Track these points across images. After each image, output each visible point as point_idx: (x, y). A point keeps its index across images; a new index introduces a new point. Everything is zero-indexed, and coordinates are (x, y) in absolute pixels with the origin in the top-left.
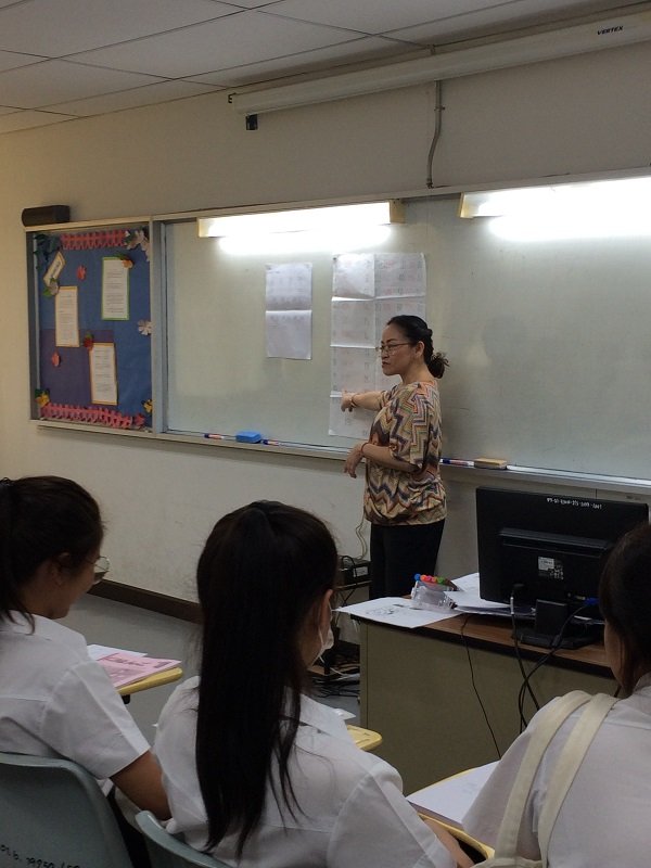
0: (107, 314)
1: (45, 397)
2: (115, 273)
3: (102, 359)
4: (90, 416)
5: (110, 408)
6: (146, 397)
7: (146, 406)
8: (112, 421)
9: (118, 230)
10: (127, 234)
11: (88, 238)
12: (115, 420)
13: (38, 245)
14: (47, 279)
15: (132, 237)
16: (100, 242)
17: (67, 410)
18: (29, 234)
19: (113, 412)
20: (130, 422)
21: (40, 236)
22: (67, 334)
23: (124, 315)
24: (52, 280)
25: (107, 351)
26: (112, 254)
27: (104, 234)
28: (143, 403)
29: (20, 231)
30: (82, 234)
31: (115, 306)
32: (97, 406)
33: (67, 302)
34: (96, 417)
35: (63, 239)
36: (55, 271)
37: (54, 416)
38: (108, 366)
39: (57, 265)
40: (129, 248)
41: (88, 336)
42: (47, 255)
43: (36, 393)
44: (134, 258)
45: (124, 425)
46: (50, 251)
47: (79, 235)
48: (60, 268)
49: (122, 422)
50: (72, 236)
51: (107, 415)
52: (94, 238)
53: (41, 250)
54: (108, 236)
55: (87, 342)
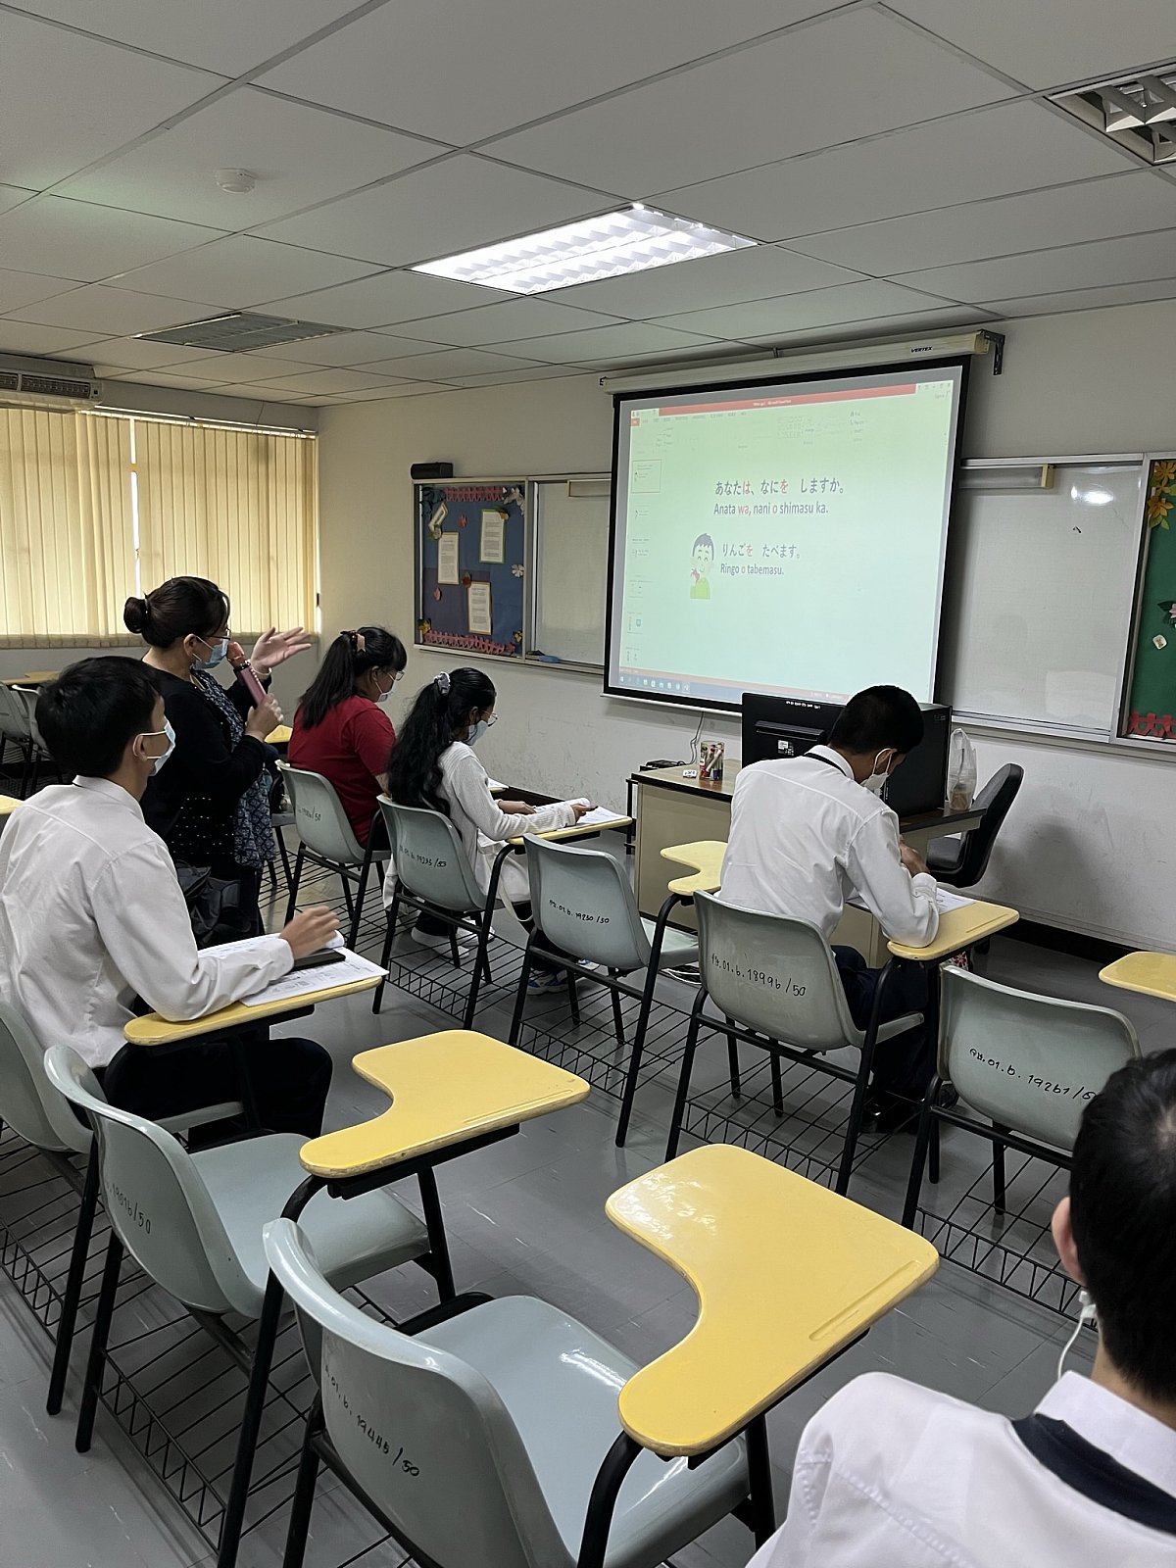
0: (484, 558)
1: (427, 625)
2: (492, 523)
3: (479, 597)
4: (467, 643)
5: (484, 636)
6: (517, 628)
7: (516, 636)
8: (486, 648)
9: (497, 487)
10: (504, 491)
11: (470, 492)
12: (489, 648)
13: (423, 495)
14: (431, 525)
15: (509, 493)
16: (479, 496)
17: (446, 637)
18: (416, 486)
19: (487, 641)
20: (503, 649)
21: (426, 488)
22: (448, 573)
23: (500, 560)
24: (436, 526)
25: (483, 589)
26: (490, 508)
27: (483, 489)
28: (514, 634)
29: (410, 482)
30: (463, 488)
31: (492, 551)
32: (474, 635)
33: (448, 547)
34: (472, 644)
35: (447, 492)
36: (438, 519)
37: (435, 642)
38: (485, 602)
39: (441, 513)
40: (506, 502)
41: (468, 575)
42: (431, 504)
43: (419, 623)
44: (508, 510)
45: (497, 651)
46: (435, 501)
47: (461, 489)
48: (443, 516)
49: (495, 649)
50: (454, 490)
51: (482, 643)
52: (475, 492)
53: (427, 500)
54: (487, 492)
55: (466, 580)
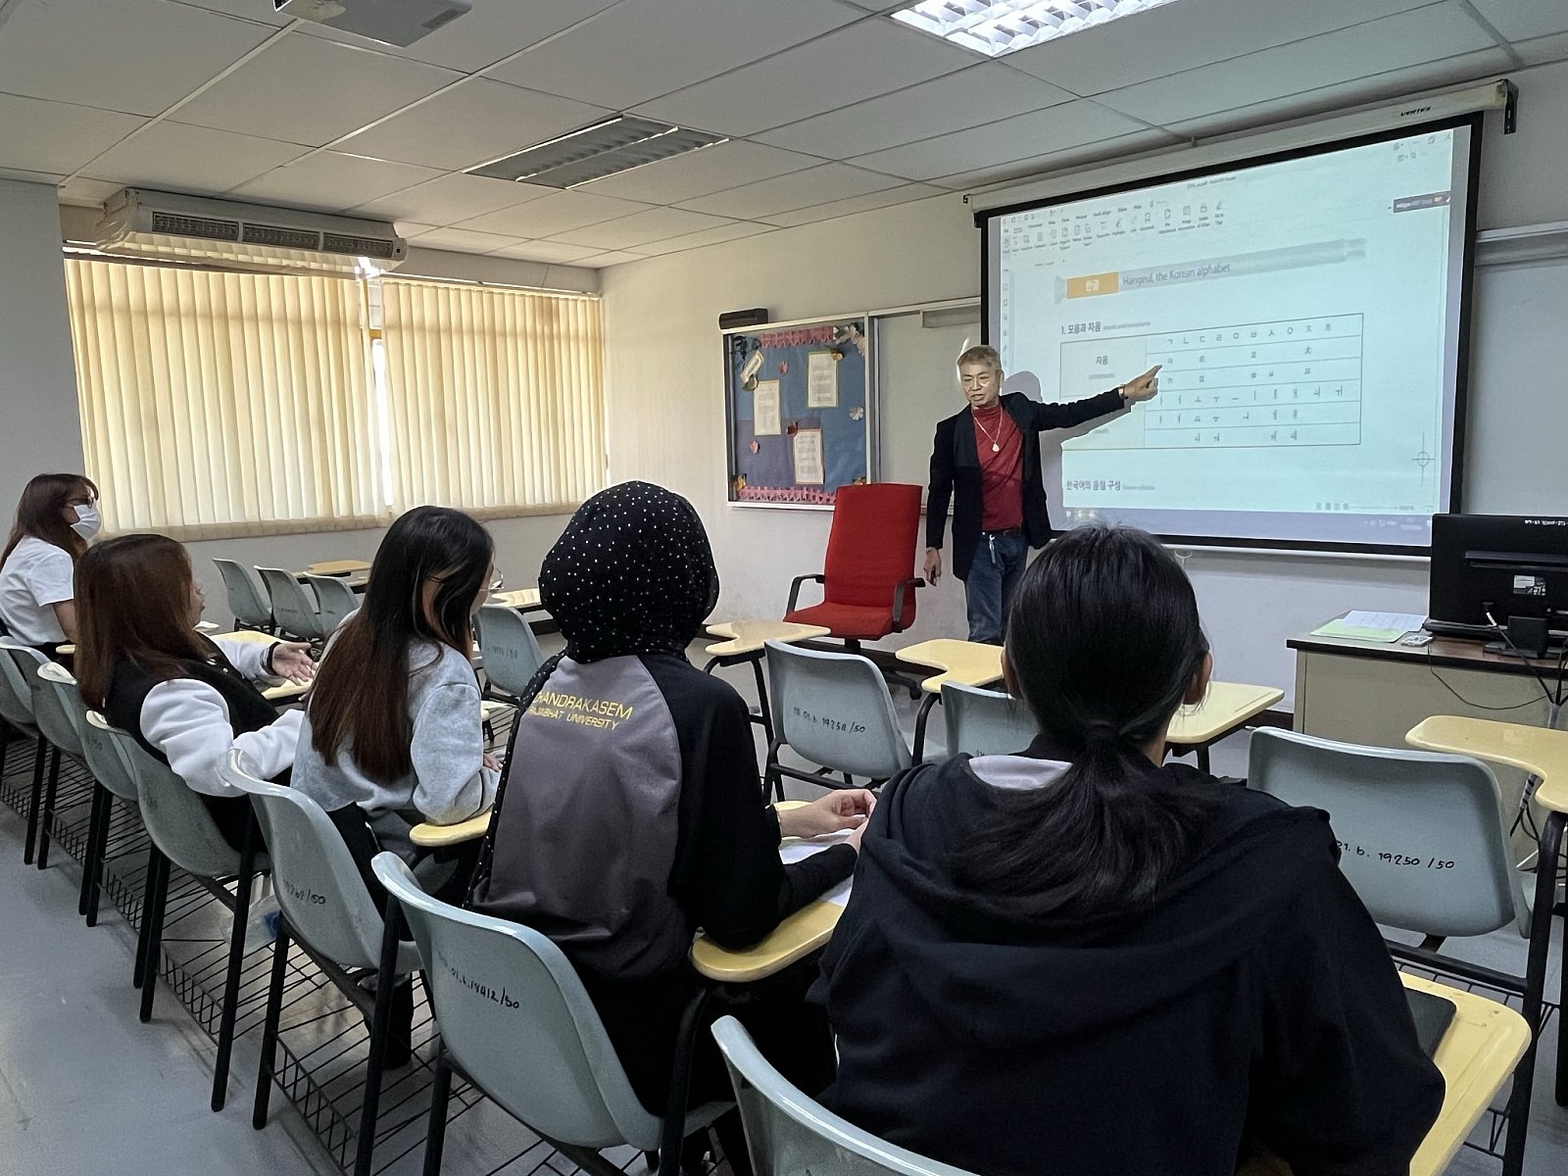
0: (812, 403)
1: (740, 480)
2: (822, 369)
3: (807, 445)
4: (794, 495)
5: (815, 487)
8: (817, 498)
9: (825, 328)
10: (835, 330)
11: (790, 337)
12: (821, 498)
13: (735, 345)
14: (743, 376)
15: (842, 332)
16: (805, 340)
18: (726, 336)
19: (819, 490)
21: (737, 337)
22: (767, 424)
23: (832, 403)
24: (749, 376)
25: (813, 437)
26: (818, 347)
27: (809, 331)
30: (782, 333)
31: (822, 396)
32: (801, 487)
33: (767, 396)
34: (799, 496)
35: (762, 339)
36: (753, 368)
38: (814, 450)
39: (756, 361)
40: (838, 342)
41: (792, 424)
42: (744, 354)
43: (732, 479)
44: (844, 350)
46: (747, 351)
47: (780, 334)
48: (759, 364)
49: (828, 500)
50: (771, 336)
51: (812, 494)
52: (797, 336)
53: (736, 351)
54: (813, 334)
55: (790, 430)
